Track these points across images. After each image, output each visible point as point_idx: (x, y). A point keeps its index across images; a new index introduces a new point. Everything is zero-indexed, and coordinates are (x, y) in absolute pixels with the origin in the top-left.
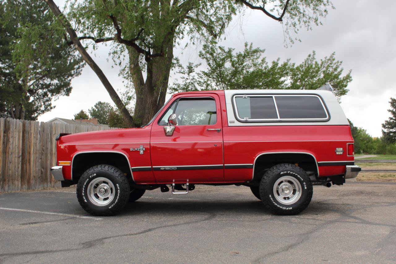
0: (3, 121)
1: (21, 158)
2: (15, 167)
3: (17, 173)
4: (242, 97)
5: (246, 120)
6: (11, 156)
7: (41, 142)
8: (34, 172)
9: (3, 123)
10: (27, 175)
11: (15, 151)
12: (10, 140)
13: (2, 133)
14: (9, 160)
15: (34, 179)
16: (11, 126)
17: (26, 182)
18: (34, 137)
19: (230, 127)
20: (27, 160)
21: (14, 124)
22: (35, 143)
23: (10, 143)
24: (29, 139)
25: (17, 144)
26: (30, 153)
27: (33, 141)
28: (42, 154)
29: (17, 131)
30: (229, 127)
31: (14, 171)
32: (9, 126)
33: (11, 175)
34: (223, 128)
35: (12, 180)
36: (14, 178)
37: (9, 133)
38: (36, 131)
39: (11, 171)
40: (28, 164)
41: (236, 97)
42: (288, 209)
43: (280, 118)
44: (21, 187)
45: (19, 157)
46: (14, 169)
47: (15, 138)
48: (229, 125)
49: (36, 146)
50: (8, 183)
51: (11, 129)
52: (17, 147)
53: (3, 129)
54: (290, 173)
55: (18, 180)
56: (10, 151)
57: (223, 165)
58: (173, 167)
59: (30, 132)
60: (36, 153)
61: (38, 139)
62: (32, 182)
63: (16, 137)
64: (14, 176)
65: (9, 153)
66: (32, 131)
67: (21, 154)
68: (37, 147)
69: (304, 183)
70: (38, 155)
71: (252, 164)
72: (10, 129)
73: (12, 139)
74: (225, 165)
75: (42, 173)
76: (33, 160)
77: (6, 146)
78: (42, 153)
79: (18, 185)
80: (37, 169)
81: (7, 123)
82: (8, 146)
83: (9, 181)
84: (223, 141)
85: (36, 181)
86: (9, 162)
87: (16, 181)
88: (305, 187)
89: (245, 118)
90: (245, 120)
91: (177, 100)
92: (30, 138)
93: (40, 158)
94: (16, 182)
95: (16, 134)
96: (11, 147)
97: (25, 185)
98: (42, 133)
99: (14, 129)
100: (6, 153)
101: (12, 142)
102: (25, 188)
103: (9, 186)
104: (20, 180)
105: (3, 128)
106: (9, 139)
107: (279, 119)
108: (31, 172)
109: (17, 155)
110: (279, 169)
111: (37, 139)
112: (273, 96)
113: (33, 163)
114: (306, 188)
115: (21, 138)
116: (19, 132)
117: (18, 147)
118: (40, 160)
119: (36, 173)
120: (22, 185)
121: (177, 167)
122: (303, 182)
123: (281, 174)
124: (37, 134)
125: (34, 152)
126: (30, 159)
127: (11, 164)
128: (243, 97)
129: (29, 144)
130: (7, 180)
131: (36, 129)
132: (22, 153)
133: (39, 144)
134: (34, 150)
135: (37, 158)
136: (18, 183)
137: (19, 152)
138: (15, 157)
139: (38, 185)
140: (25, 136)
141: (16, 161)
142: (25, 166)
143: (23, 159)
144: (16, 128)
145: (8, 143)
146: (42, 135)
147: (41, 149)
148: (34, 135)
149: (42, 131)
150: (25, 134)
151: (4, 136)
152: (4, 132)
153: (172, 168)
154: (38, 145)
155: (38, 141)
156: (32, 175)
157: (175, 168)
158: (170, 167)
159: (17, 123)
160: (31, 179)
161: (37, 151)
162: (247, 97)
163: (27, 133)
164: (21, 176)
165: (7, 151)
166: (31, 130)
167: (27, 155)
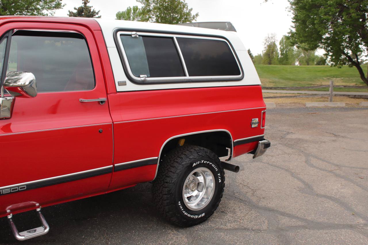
4: (131, 35)
5: (145, 80)
19: (120, 93)
30: (118, 93)
34: (108, 95)
41: (121, 35)
42: (200, 216)
43: (190, 75)
48: (118, 90)
54: (203, 162)
57: (112, 166)
58: (18, 186)
69: (219, 175)
71: (157, 158)
74: (116, 165)
84: (113, 122)
88: (220, 180)
89: (141, 76)
90: (143, 79)
91: (7, 35)
107: (188, 77)
110: (190, 158)
112: (175, 36)
114: (220, 182)
121: (27, 185)
122: (218, 172)
123: (193, 165)
128: (133, 36)
153: (16, 189)
157: (24, 188)
158: (10, 188)
162: (138, 36)
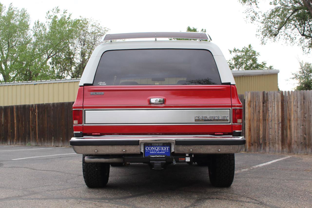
0: (262, 94)
1: (280, 124)
2: (275, 132)
3: (277, 137)
6: (271, 122)
7: (302, 109)
8: (295, 137)
9: (262, 95)
10: (288, 140)
11: (275, 118)
12: (269, 110)
13: (261, 104)
14: (269, 126)
15: (295, 144)
16: (269, 97)
17: (287, 146)
18: (294, 105)
20: (287, 127)
21: (272, 95)
22: (295, 111)
23: (269, 111)
24: (288, 108)
25: (276, 112)
26: (290, 120)
27: (293, 109)
28: (304, 121)
29: (275, 101)
31: (274, 135)
32: (267, 97)
33: (271, 139)
35: (272, 143)
36: (274, 142)
37: (268, 103)
38: (296, 99)
39: (271, 136)
40: (288, 130)
44: (282, 150)
45: (279, 124)
46: (274, 134)
47: (274, 108)
49: (297, 113)
50: (269, 146)
51: (270, 100)
52: (276, 115)
53: (262, 101)
55: (278, 144)
56: (270, 118)
59: (289, 101)
60: (297, 120)
61: (299, 106)
62: (294, 146)
63: (275, 106)
64: (274, 140)
65: (269, 120)
66: (292, 100)
67: (280, 121)
68: (297, 115)
70: (299, 122)
72: (268, 100)
73: (271, 108)
75: (305, 139)
76: (294, 126)
77: (265, 114)
78: (304, 119)
79: (279, 148)
80: (299, 135)
81: (265, 96)
82: (267, 114)
83: (269, 144)
85: (298, 146)
86: (269, 128)
87: (276, 144)
92: (290, 106)
93: (302, 125)
94: (277, 146)
95: (275, 104)
96: (270, 115)
97: (286, 149)
98: (303, 101)
99: (272, 99)
100: (265, 120)
101: (271, 111)
102: (286, 151)
103: (270, 148)
104: (281, 144)
105: (262, 99)
106: (268, 108)
108: (292, 137)
109: (276, 122)
111: (297, 107)
113: (294, 129)
115: (280, 107)
116: (278, 102)
117: (278, 115)
118: (302, 127)
119: (298, 139)
120: (282, 148)
124: (298, 102)
125: (295, 119)
126: (290, 126)
127: (271, 129)
129: (289, 112)
130: (268, 143)
131: (296, 98)
132: (282, 120)
133: (300, 112)
134: (294, 117)
135: (298, 124)
136: (278, 146)
137: (278, 120)
138: (275, 123)
139: (300, 150)
140: (284, 105)
141: (276, 127)
142: (285, 132)
143: (283, 126)
144: (274, 99)
145: (267, 112)
146: (303, 102)
147: (303, 116)
148: (294, 103)
149: (303, 99)
150: (284, 103)
151: (263, 106)
152: (263, 103)
154: (298, 112)
155: (299, 110)
156: (293, 141)
159: (275, 94)
160: (292, 144)
161: (297, 118)
163: (286, 103)
164: (281, 140)
165: (267, 118)
166: (290, 99)
167: (286, 121)
